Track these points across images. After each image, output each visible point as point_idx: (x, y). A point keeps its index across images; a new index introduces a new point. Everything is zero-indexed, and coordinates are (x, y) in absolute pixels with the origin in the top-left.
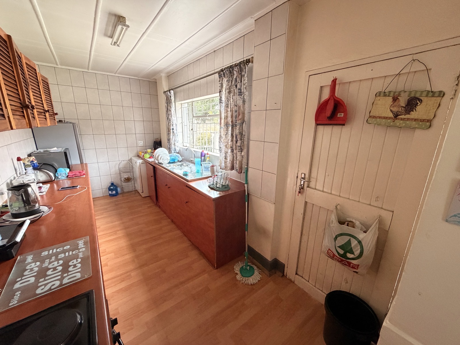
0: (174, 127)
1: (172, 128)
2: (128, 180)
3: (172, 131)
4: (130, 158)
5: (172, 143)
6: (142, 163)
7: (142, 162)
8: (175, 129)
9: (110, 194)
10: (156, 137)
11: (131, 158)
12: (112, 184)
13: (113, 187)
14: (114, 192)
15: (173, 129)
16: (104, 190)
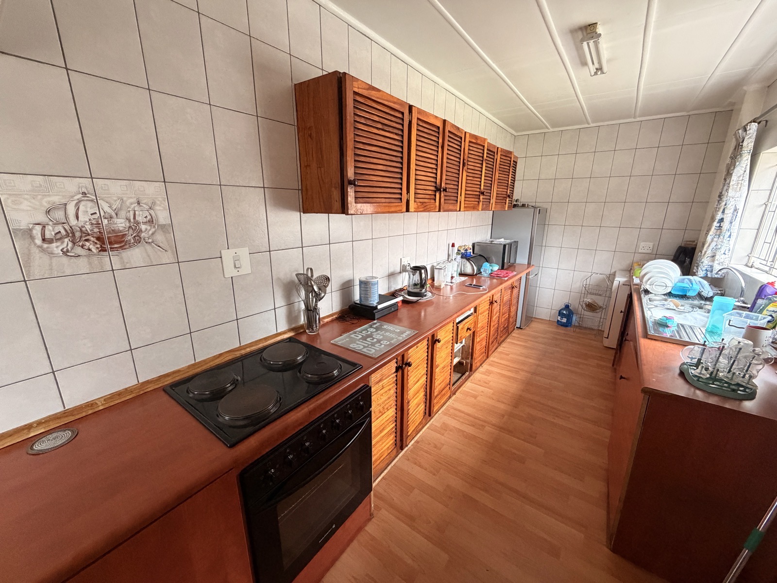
0: (725, 216)
1: (719, 216)
2: (591, 307)
3: (715, 224)
6: (624, 285)
7: (626, 281)
8: (727, 221)
10: (689, 236)
11: (615, 272)
12: (567, 307)
14: (564, 320)
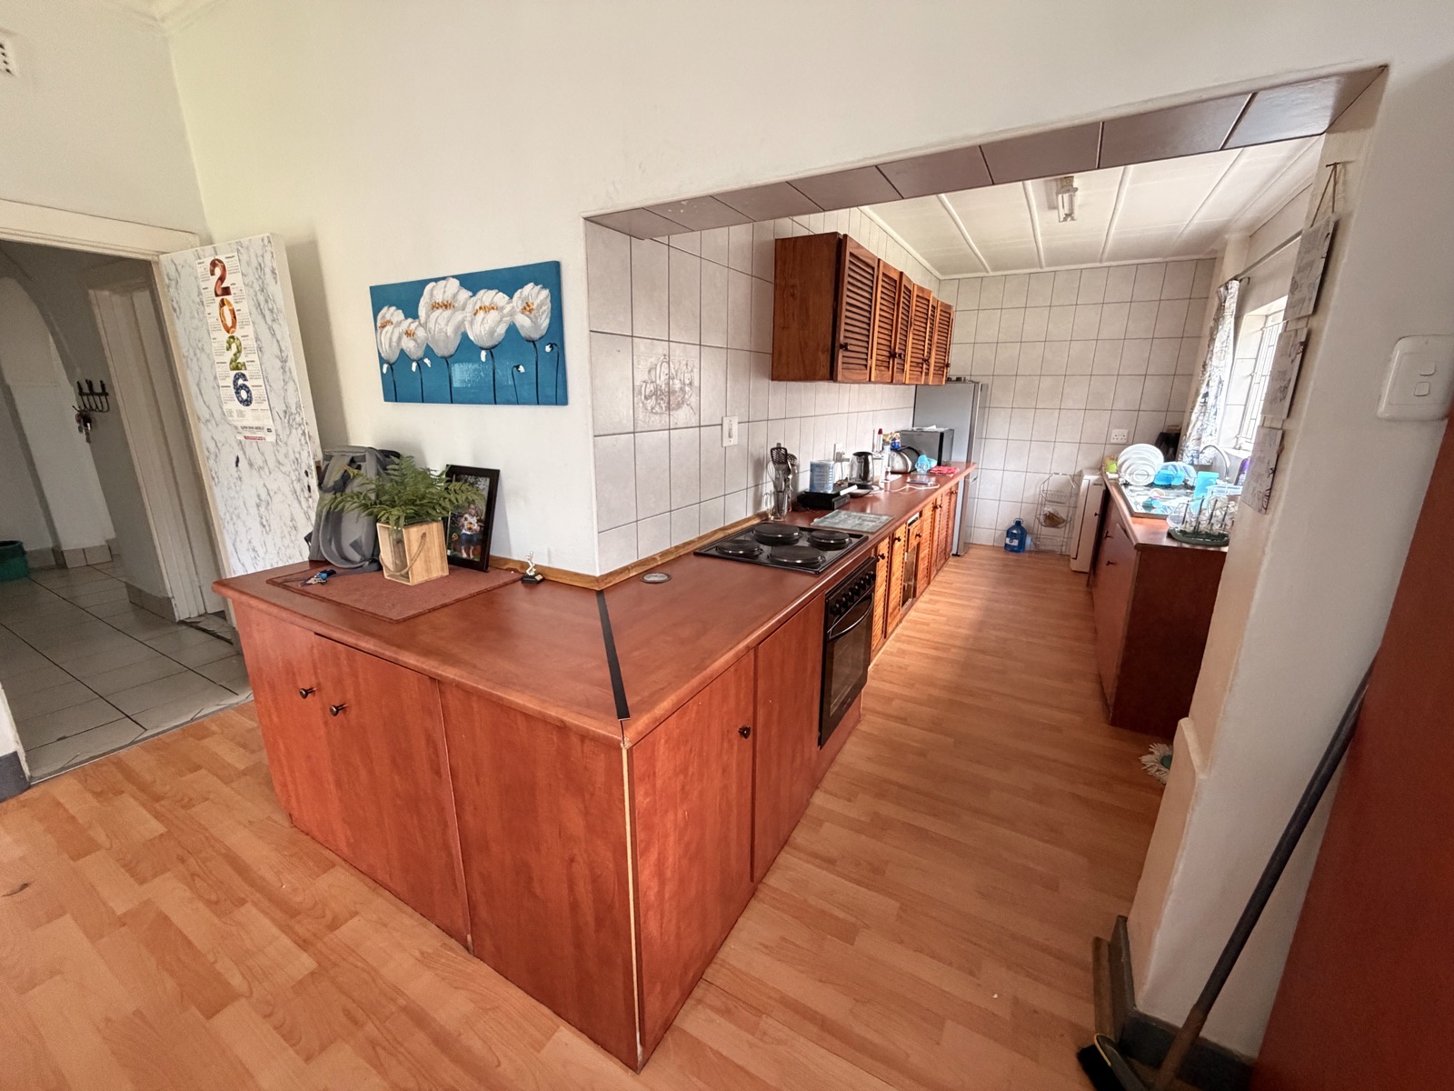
0: (1210, 390)
1: (1203, 391)
2: (1052, 520)
3: (1200, 399)
4: (1078, 470)
5: (1191, 434)
7: (1097, 480)
8: (1212, 395)
9: (1006, 545)
12: (1018, 524)
13: (1018, 531)
14: (1015, 543)
15: (1206, 395)
16: (999, 533)
